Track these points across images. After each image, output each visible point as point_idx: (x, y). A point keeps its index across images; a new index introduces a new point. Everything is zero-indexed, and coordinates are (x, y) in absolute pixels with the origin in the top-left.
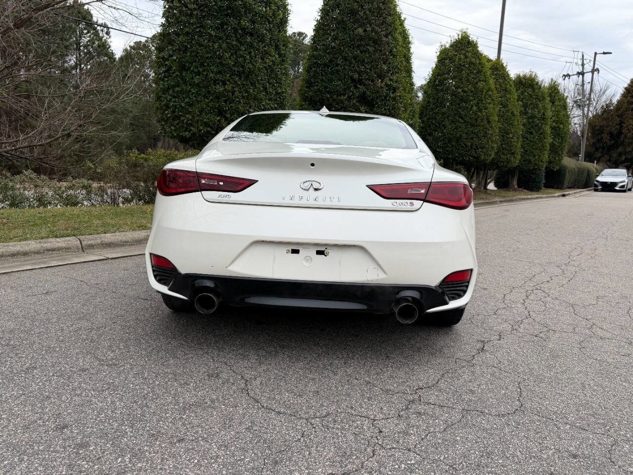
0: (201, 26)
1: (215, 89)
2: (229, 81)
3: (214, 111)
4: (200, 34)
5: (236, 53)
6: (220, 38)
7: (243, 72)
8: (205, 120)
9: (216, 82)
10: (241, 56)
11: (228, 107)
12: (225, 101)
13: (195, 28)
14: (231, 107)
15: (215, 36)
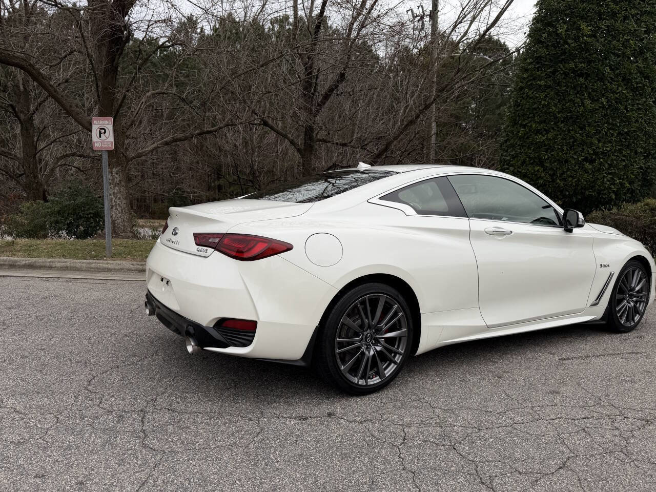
0: (534, 79)
1: (537, 139)
2: (553, 128)
3: (534, 161)
4: (530, 87)
5: (564, 99)
6: (549, 87)
7: (571, 117)
8: (523, 171)
9: (538, 132)
10: (570, 101)
11: (548, 156)
12: (547, 151)
13: (527, 82)
14: (552, 155)
15: (545, 85)
